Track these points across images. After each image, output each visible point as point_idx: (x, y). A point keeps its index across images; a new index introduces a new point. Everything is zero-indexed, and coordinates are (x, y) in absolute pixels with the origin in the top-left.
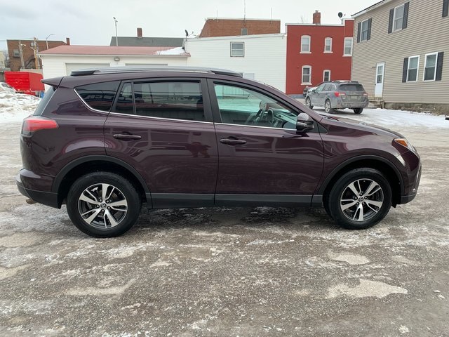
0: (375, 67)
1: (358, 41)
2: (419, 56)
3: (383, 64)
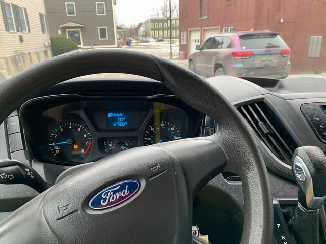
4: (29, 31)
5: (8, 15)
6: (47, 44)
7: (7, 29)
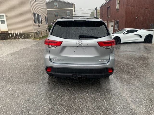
4: (42, 23)
5: (35, 18)
6: (47, 28)
7: (35, 23)
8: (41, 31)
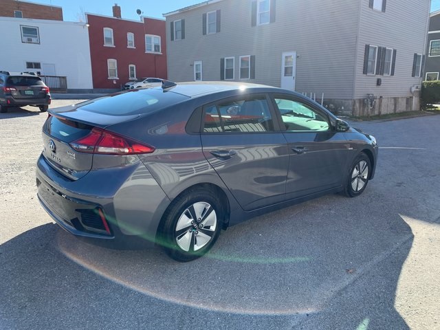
0: (192, 65)
1: (172, 39)
2: (234, 58)
3: (200, 63)
7: (365, 72)
8: (381, 97)
